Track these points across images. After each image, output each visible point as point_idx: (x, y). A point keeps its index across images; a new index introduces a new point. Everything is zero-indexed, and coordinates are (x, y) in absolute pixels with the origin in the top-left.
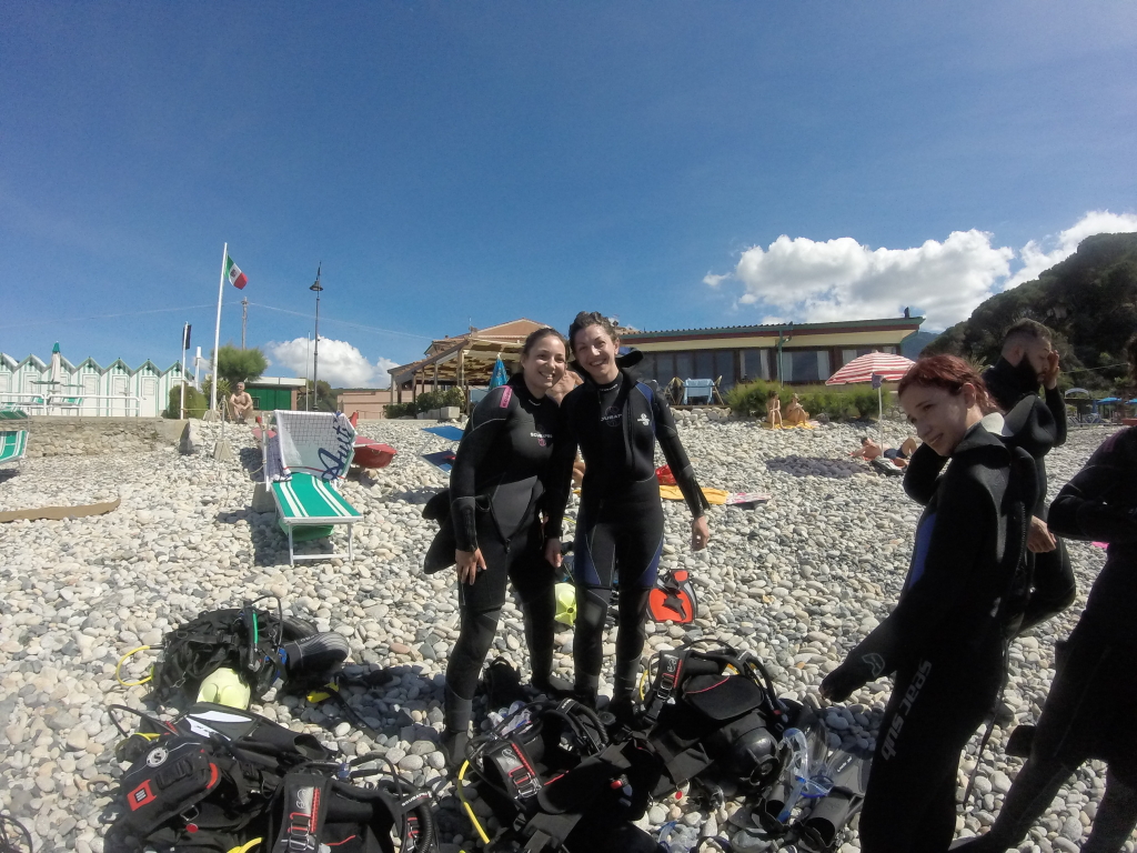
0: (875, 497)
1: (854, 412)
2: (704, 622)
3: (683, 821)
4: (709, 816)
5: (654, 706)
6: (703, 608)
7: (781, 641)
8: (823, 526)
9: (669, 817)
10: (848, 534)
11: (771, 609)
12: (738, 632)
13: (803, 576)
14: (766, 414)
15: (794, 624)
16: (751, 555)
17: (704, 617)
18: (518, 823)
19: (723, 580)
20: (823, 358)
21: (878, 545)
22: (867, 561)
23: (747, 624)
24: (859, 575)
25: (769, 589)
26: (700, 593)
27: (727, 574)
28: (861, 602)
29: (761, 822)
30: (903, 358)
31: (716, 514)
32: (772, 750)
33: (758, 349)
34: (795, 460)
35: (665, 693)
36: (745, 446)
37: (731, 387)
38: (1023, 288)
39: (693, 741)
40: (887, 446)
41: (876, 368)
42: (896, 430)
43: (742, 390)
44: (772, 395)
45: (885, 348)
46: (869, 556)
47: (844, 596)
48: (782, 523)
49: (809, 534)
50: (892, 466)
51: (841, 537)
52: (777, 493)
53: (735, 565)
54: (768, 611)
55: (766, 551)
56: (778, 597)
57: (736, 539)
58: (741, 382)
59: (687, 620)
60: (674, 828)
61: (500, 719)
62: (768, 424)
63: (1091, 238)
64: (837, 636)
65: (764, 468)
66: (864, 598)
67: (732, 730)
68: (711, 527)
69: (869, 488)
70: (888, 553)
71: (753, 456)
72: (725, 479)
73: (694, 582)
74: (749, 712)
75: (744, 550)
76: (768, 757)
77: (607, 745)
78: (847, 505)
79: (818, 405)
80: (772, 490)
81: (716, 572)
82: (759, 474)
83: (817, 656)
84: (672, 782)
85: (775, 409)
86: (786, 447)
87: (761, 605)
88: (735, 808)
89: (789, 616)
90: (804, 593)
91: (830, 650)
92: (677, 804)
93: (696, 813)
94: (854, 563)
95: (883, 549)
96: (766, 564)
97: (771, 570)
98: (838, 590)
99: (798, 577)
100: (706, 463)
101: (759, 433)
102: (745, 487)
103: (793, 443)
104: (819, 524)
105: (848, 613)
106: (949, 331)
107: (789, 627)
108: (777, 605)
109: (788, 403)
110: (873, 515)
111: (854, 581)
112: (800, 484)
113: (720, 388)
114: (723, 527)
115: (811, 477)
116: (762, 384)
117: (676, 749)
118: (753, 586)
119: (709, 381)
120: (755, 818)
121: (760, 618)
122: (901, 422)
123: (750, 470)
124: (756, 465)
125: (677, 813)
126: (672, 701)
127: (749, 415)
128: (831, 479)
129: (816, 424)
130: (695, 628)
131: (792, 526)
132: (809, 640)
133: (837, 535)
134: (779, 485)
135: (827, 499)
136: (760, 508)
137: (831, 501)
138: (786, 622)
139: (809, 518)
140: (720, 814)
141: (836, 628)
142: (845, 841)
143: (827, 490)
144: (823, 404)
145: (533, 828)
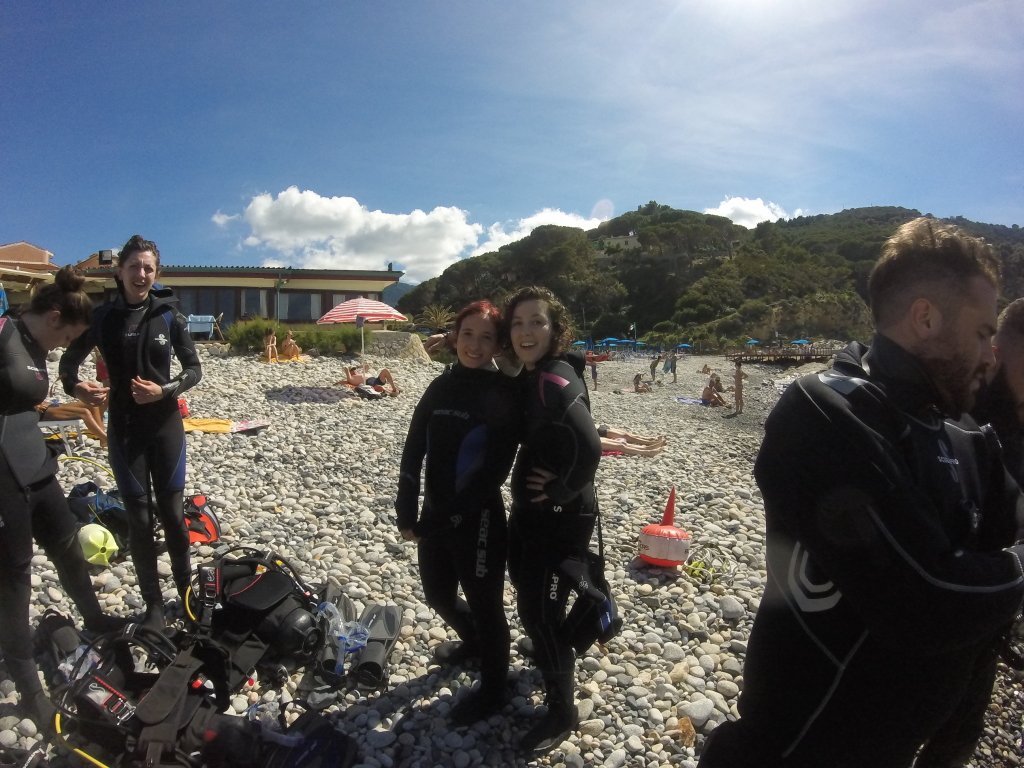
0: (360, 417)
1: (341, 348)
2: (229, 538)
3: (263, 702)
4: (281, 691)
5: (205, 615)
6: (225, 526)
7: (298, 542)
8: (318, 443)
9: (250, 702)
10: (340, 448)
11: (284, 517)
12: (260, 541)
13: (307, 486)
14: (264, 349)
15: (305, 526)
16: (259, 475)
17: (227, 534)
18: (130, 745)
19: (238, 499)
20: (316, 300)
21: (365, 455)
22: (357, 468)
23: (266, 533)
24: (353, 480)
25: (279, 501)
26: (220, 514)
27: (241, 494)
28: (356, 500)
29: (324, 680)
30: (383, 304)
31: (223, 442)
32: (312, 622)
33: (257, 290)
34: (290, 390)
35: (211, 601)
36: (245, 379)
37: (231, 324)
38: (486, 256)
39: (247, 634)
40: (368, 376)
41: (360, 311)
42: (375, 362)
43: (241, 326)
44: (269, 332)
45: (370, 295)
46: (359, 464)
47: (342, 498)
48: (283, 445)
49: (307, 451)
50: (373, 391)
51: (334, 451)
52: (275, 419)
53: (246, 485)
54: (281, 520)
55: (271, 470)
56: (288, 506)
57: (244, 462)
58: (241, 319)
59: (213, 539)
60: (258, 710)
61: (71, 668)
62: (265, 358)
63: (543, 227)
64: (342, 529)
65: (263, 398)
66: (359, 497)
67: (276, 617)
68: (220, 454)
69: (354, 410)
70: (373, 460)
71: (252, 387)
72: (229, 410)
73: (211, 504)
74: (286, 598)
75: (253, 471)
76: (311, 629)
77: (178, 653)
78: (337, 425)
79: (310, 341)
80: (271, 417)
81: (230, 493)
82: (258, 403)
83: (329, 547)
84: (242, 673)
85: (271, 346)
86: (281, 379)
87: (274, 515)
88: (299, 677)
89: (300, 520)
90: (310, 500)
91: (338, 540)
92: (253, 690)
93: (270, 691)
94: (347, 471)
95: (369, 458)
96: (274, 481)
97: (277, 485)
98: (337, 493)
99: (302, 487)
100: (209, 395)
101: (257, 367)
102: (247, 416)
103: (288, 375)
104: (314, 442)
105: (347, 510)
106: (424, 284)
107: (301, 529)
108: (288, 513)
109: (283, 340)
110: (359, 432)
111: (349, 485)
112: (295, 410)
113: (222, 324)
114: (231, 453)
115: (305, 404)
116: (261, 322)
117: (236, 644)
118: (265, 501)
119: (210, 318)
120: (318, 678)
121: (276, 526)
122: (380, 355)
123: (250, 400)
124: (256, 395)
125: (255, 697)
126: (219, 606)
127: (247, 349)
128: (322, 405)
129: (307, 358)
130: (222, 544)
131: (292, 447)
132: (320, 536)
133: (331, 450)
134: (277, 412)
135: (319, 421)
136: (262, 433)
137: (323, 423)
138: (299, 526)
139: (306, 438)
140: (289, 685)
141: (340, 523)
142: (391, 674)
143: (319, 414)
144: (315, 341)
145: (145, 743)
